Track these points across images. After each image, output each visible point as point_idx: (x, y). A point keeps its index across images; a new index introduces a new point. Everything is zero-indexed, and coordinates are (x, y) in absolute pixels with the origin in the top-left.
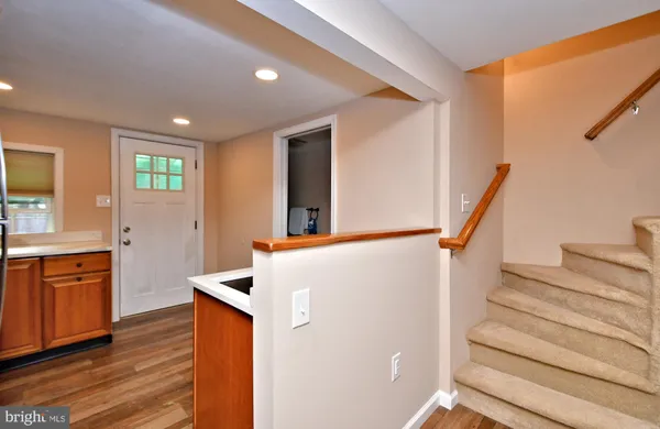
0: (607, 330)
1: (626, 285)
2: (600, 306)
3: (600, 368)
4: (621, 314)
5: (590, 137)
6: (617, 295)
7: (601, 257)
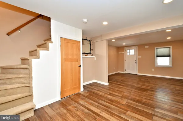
0: (20, 85)
1: (23, 73)
2: (17, 80)
3: (19, 96)
4: (22, 80)
5: (8, 34)
6: (21, 76)
7: (16, 68)
